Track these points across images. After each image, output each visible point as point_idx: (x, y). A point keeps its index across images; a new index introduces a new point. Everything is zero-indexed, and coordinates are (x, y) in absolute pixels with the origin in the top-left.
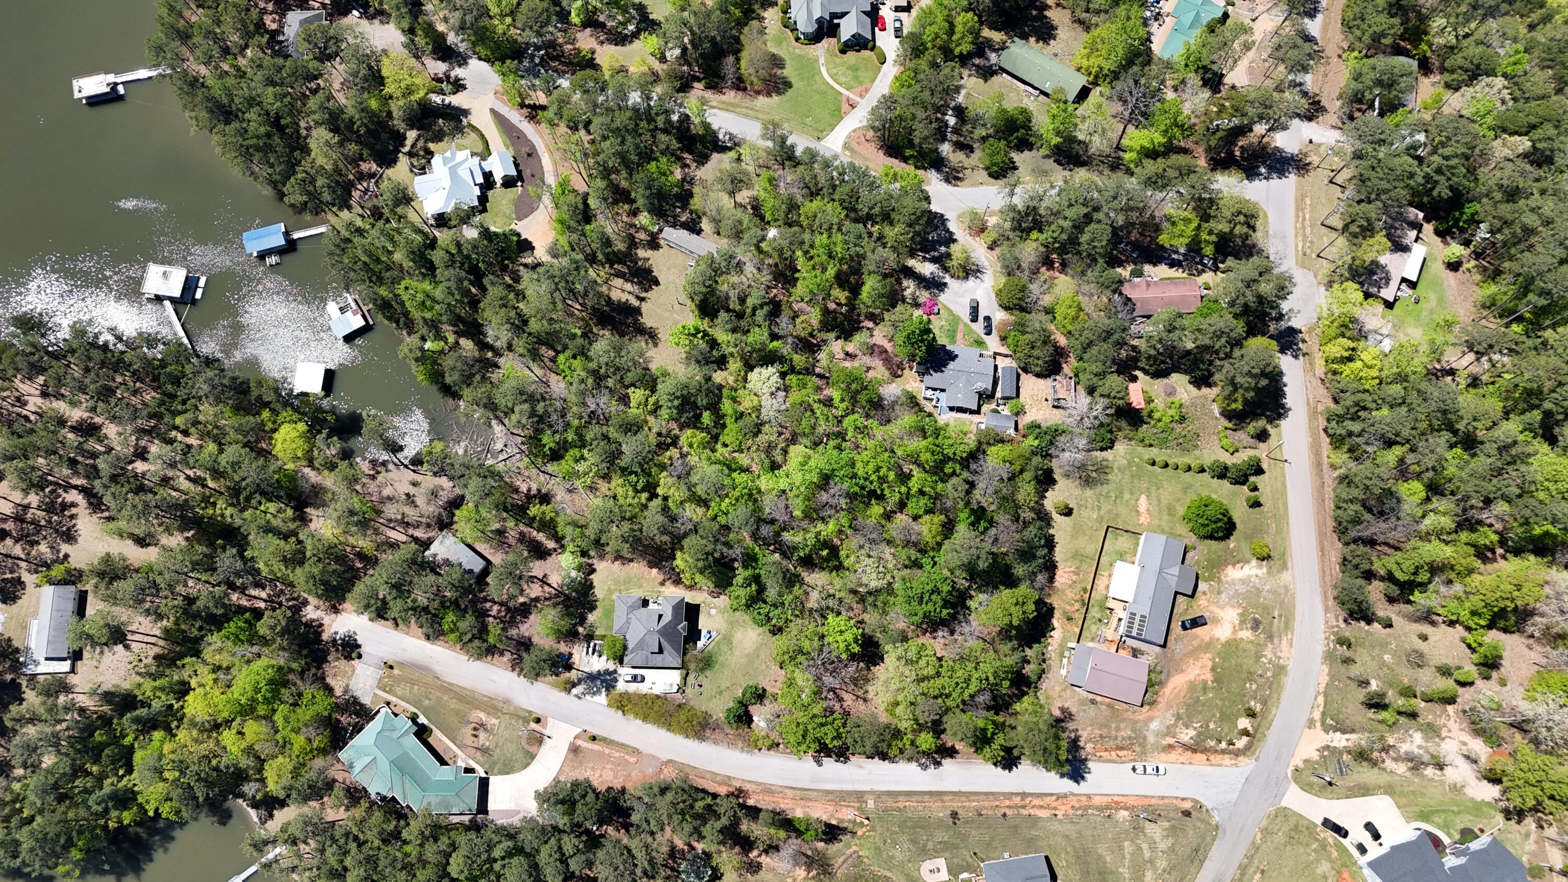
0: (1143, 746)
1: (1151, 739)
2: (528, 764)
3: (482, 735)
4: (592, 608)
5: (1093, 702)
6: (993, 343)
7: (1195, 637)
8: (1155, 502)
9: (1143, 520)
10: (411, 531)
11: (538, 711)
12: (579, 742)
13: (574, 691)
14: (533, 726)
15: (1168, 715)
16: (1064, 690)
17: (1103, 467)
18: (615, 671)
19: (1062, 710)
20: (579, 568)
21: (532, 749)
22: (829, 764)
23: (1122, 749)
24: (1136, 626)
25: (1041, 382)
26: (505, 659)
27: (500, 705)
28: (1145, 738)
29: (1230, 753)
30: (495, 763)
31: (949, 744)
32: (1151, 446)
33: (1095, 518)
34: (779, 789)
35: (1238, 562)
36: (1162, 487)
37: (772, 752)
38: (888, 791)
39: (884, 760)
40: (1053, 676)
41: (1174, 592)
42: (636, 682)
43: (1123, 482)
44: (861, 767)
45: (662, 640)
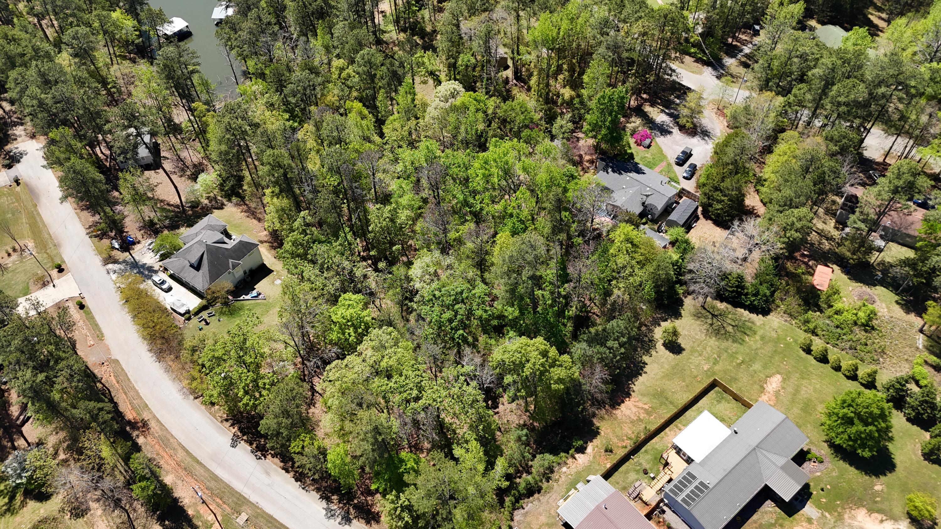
6: (687, 185)
8: (790, 389)
9: (766, 398)
11: (69, 264)
12: (69, 303)
17: (745, 327)
18: (155, 272)
21: (32, 287)
22: (244, 449)
24: (686, 491)
25: (715, 228)
26: (92, 219)
27: (51, 245)
31: (376, 509)
32: (814, 333)
33: (705, 369)
34: (175, 445)
35: (879, 511)
36: (808, 379)
37: (203, 407)
38: (271, 517)
39: (297, 480)
40: (547, 502)
41: (763, 485)
42: (161, 289)
43: (760, 352)
44: (267, 473)
45: (205, 256)
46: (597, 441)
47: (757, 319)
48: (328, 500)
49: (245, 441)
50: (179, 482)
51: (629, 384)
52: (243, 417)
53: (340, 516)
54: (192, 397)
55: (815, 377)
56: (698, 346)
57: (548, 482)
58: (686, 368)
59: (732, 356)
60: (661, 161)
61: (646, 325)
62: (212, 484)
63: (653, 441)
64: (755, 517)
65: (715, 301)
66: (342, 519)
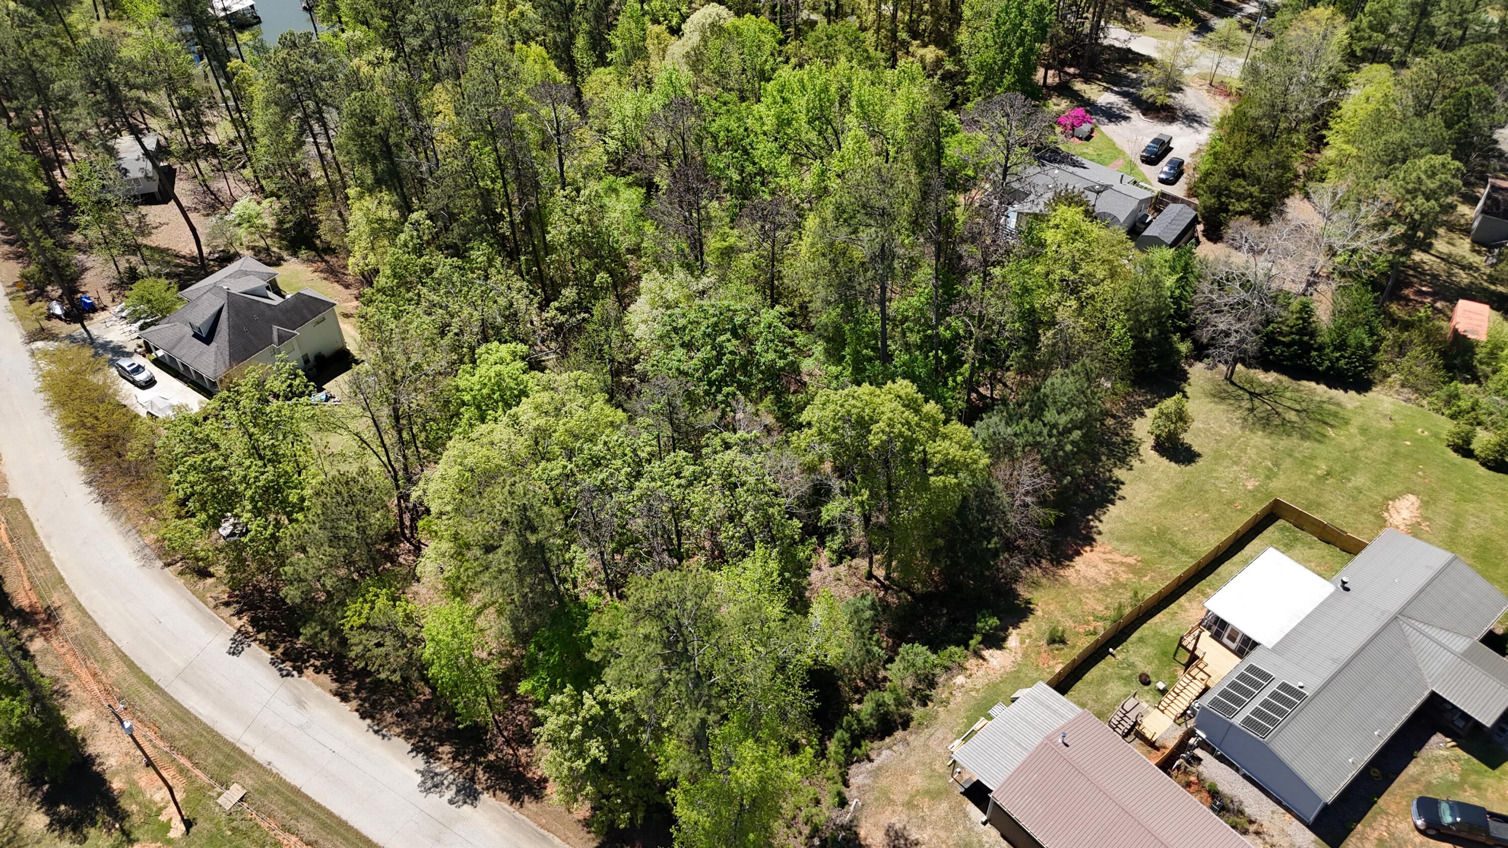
13: (40, 344)
17: (1323, 413)
22: (254, 661)
24: (1252, 704)
33: (1250, 487)
34: (109, 653)
36: (1478, 502)
37: (180, 581)
38: (297, 791)
39: (363, 717)
40: (926, 745)
41: (1426, 694)
42: (134, 383)
43: (1362, 454)
44: (300, 704)
45: (224, 314)
47: (1347, 398)
48: (430, 753)
49: (261, 642)
50: (104, 726)
51: (1089, 521)
52: (263, 599)
53: (454, 788)
54: (160, 563)
55: (1490, 498)
56: (1229, 447)
57: (925, 705)
58: (1208, 487)
59: (1303, 463)
60: (1116, 156)
61: (1114, 416)
62: (176, 728)
63: (1156, 619)
64: (1412, 769)
65: (1252, 371)
66: (458, 792)
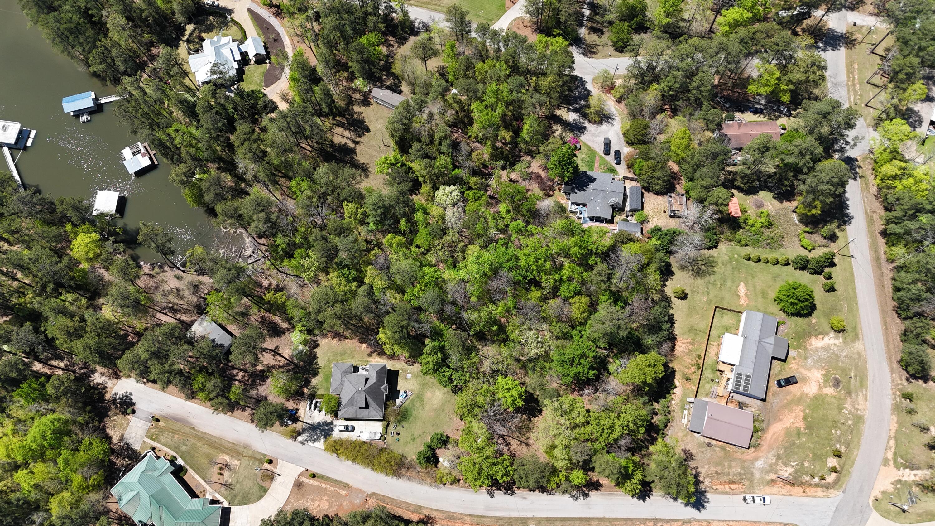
0: (751, 480)
1: (757, 475)
2: (262, 497)
3: (226, 473)
4: (315, 374)
5: (709, 445)
6: (622, 170)
7: (789, 393)
8: (751, 288)
9: (743, 302)
10: (178, 316)
11: (271, 454)
12: (302, 479)
13: (300, 438)
14: (267, 466)
15: (770, 455)
16: (685, 436)
17: (710, 262)
18: (332, 423)
19: (685, 452)
20: (305, 343)
21: (265, 485)
22: (499, 496)
23: (733, 483)
24: (742, 384)
25: (660, 198)
26: (246, 413)
27: (241, 450)
28: (752, 474)
29: (822, 486)
30: (235, 496)
31: (595, 479)
32: (746, 245)
33: (707, 302)
34: (460, 516)
35: (819, 334)
36: (756, 277)
37: (454, 487)
38: (547, 518)
39: (543, 493)
40: (677, 424)
41: (770, 357)
42: (348, 431)
43: (726, 273)
44: (524, 498)
45: (368, 398)
46: (678, 376)
47: (713, 252)
48: (567, 492)
49: (496, 490)
51: (672, 332)
53: (581, 496)
54: (442, 485)
56: (694, 288)
57: (670, 414)
58: (695, 305)
59: (713, 284)
60: (595, 156)
62: (500, 522)
63: (706, 360)
66: (583, 496)
